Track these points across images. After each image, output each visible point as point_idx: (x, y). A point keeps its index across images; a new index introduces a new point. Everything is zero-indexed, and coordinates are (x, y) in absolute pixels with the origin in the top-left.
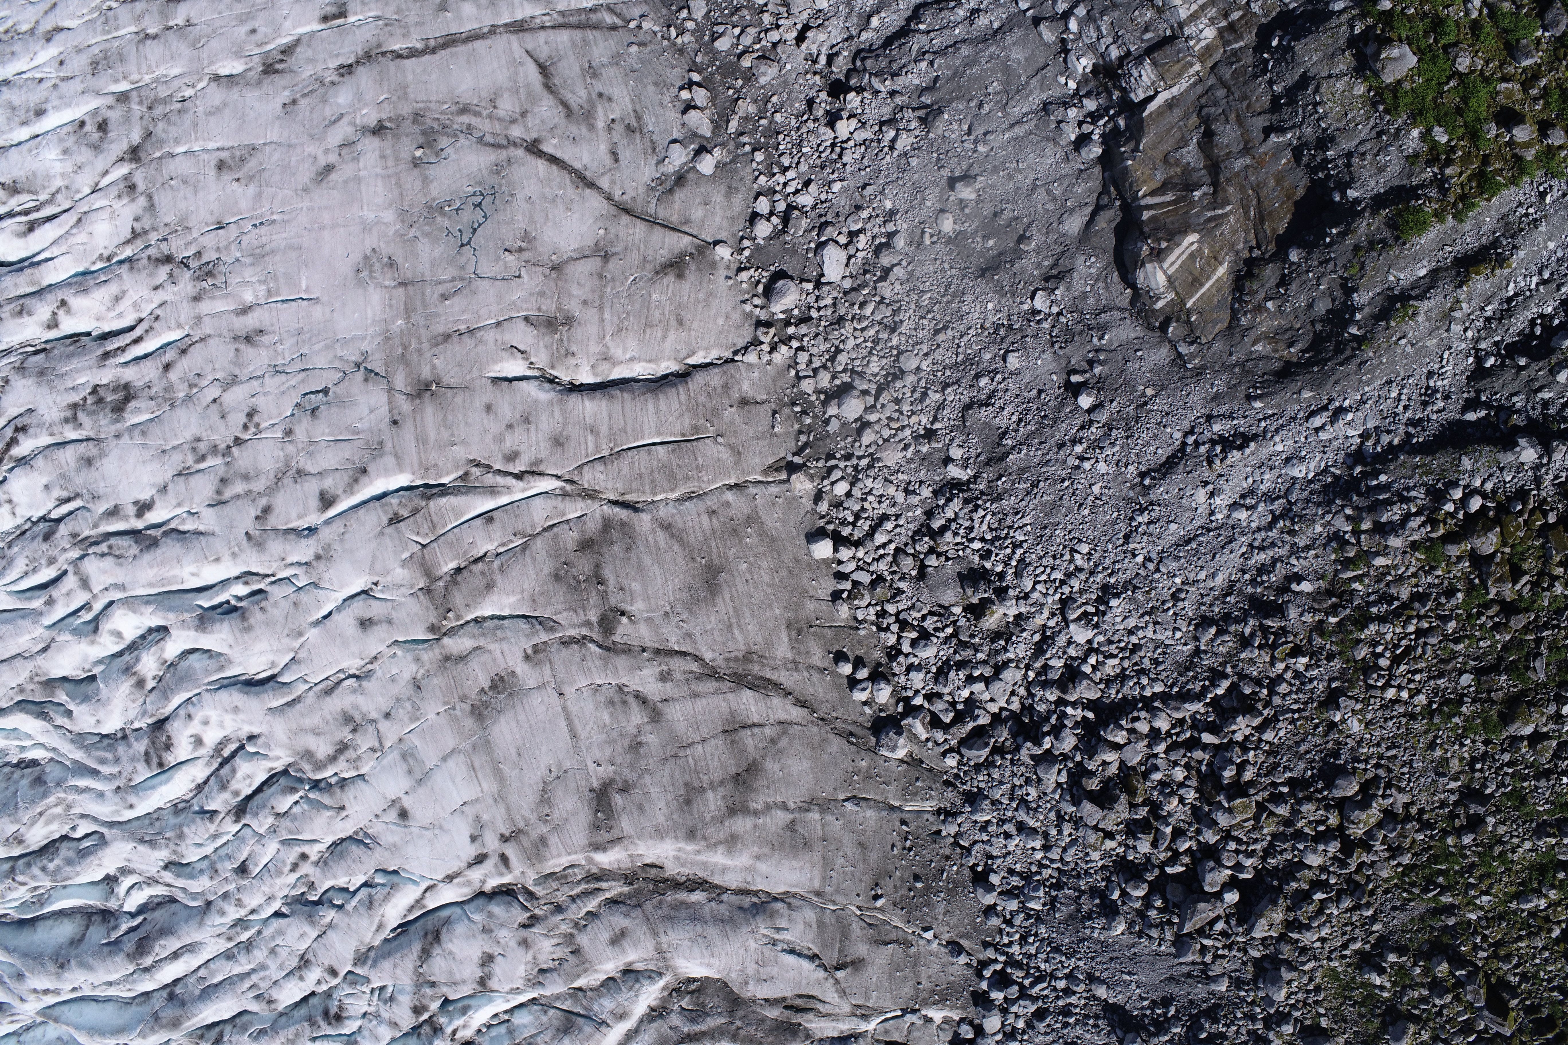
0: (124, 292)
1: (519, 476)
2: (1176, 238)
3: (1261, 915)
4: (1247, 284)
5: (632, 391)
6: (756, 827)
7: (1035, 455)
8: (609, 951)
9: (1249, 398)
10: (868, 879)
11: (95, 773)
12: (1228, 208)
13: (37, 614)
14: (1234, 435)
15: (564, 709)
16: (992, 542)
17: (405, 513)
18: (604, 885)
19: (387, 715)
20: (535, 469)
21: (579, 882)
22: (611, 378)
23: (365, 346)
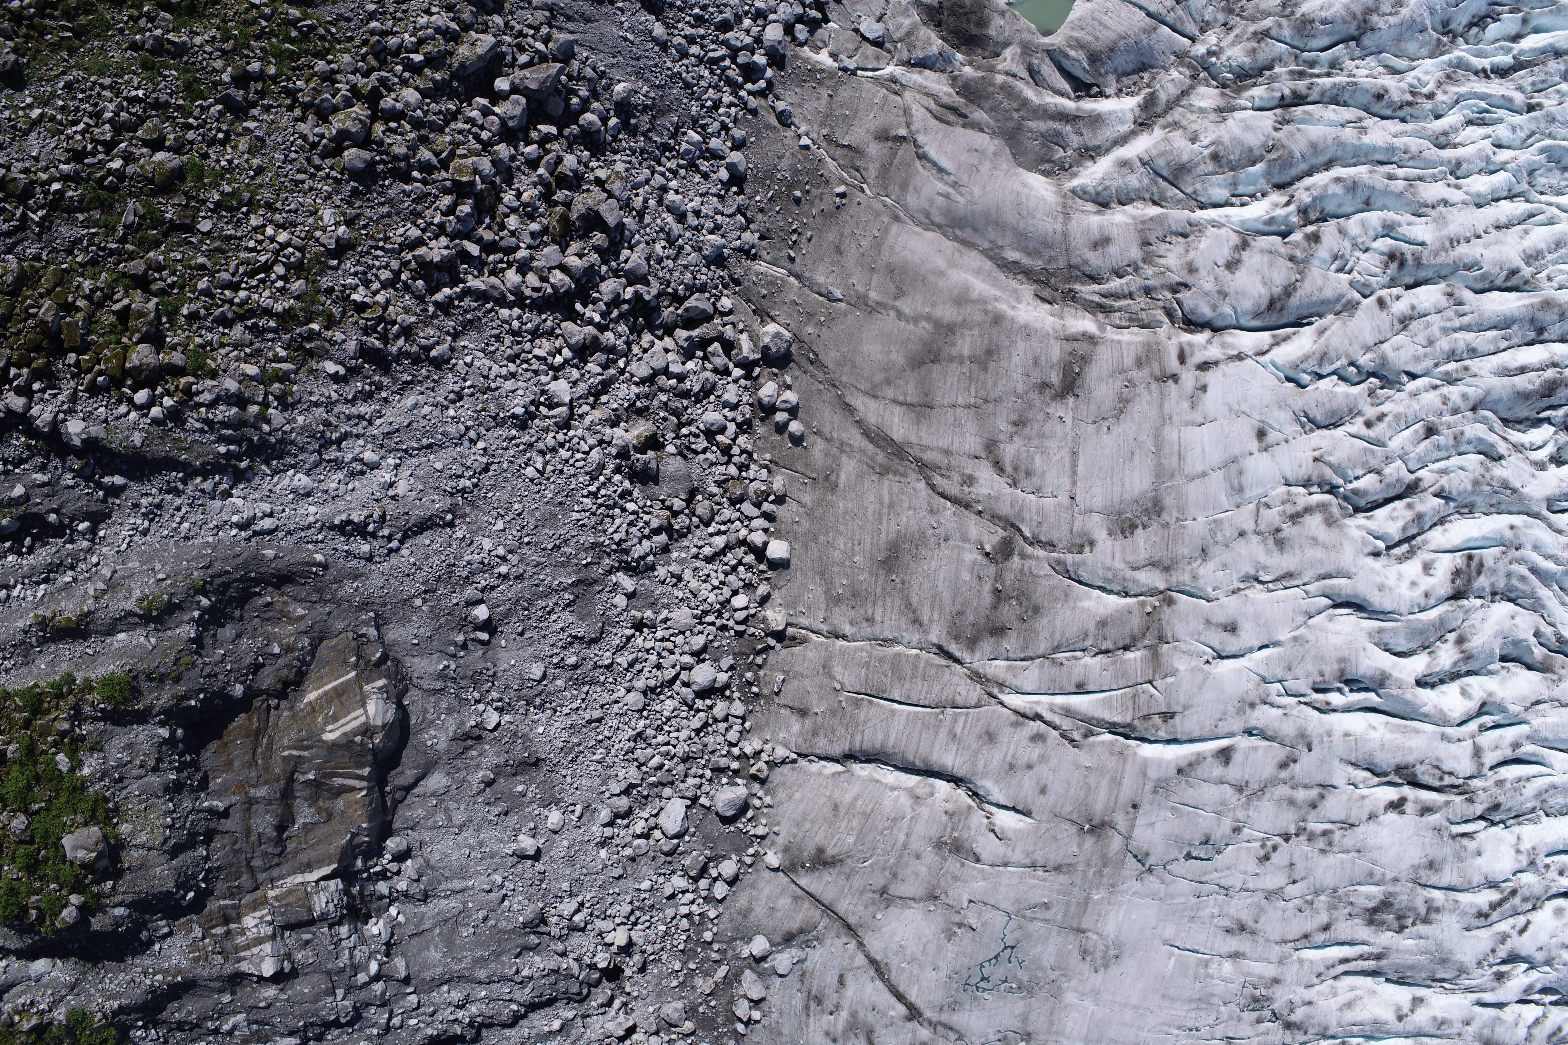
0: (1341, 1009)
1: (1038, 717)
2: (344, 741)
3: (480, 57)
4: (292, 676)
5: (904, 759)
6: (933, 305)
7: (547, 576)
8: (1114, 233)
9: (325, 566)
10: (844, 216)
11: (1534, 570)
12: (286, 753)
13: (1532, 738)
14: (351, 535)
15: (1074, 483)
16: (615, 505)
17: (1157, 719)
18: (1097, 299)
19: (1242, 534)
20: (1021, 719)
21: (1119, 310)
22: (919, 778)
23: (1137, 886)
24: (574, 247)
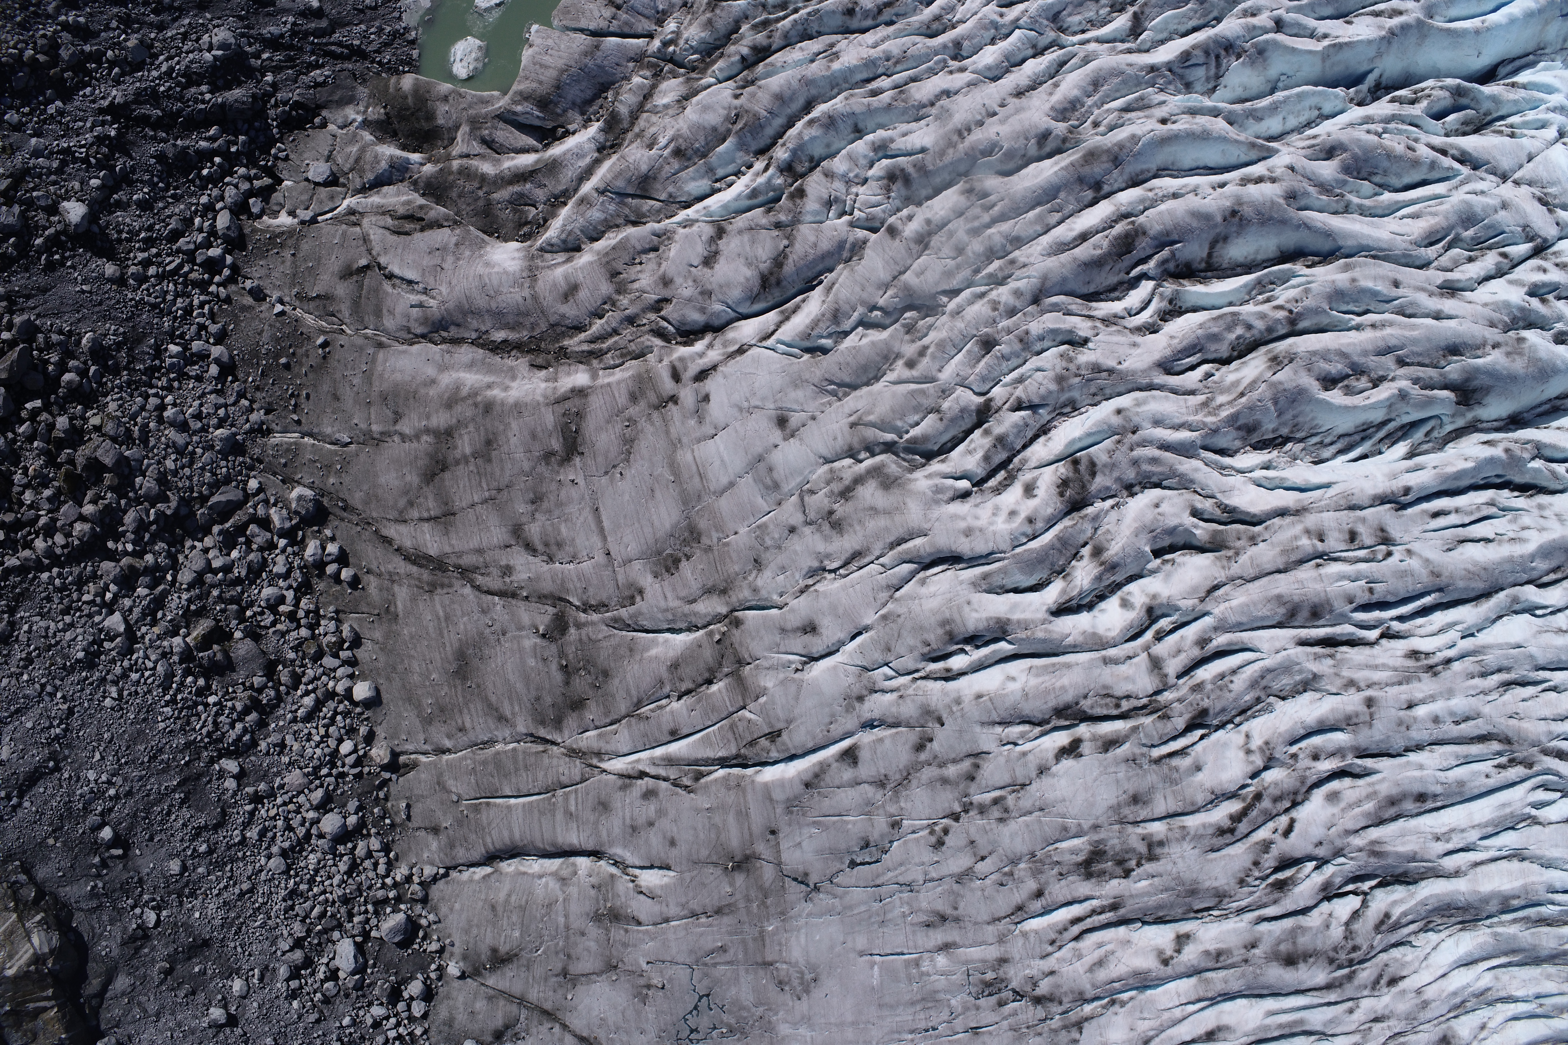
0: (1091, 970)
1: (642, 775)
2: (21, 974)
5: (539, 847)
6: (428, 417)
7: (153, 785)
8: (581, 277)
10: (332, 363)
11: (1167, 447)
13: (1222, 628)
15: (605, 539)
16: (196, 704)
17: (764, 742)
18: (585, 347)
19: (792, 530)
20: (627, 781)
21: (609, 350)
22: (561, 860)
23: (809, 907)
24: (90, 494)
